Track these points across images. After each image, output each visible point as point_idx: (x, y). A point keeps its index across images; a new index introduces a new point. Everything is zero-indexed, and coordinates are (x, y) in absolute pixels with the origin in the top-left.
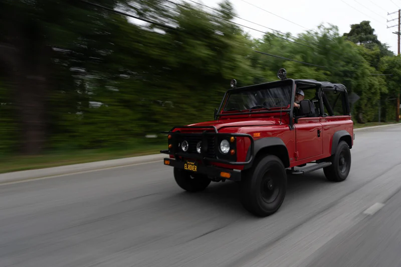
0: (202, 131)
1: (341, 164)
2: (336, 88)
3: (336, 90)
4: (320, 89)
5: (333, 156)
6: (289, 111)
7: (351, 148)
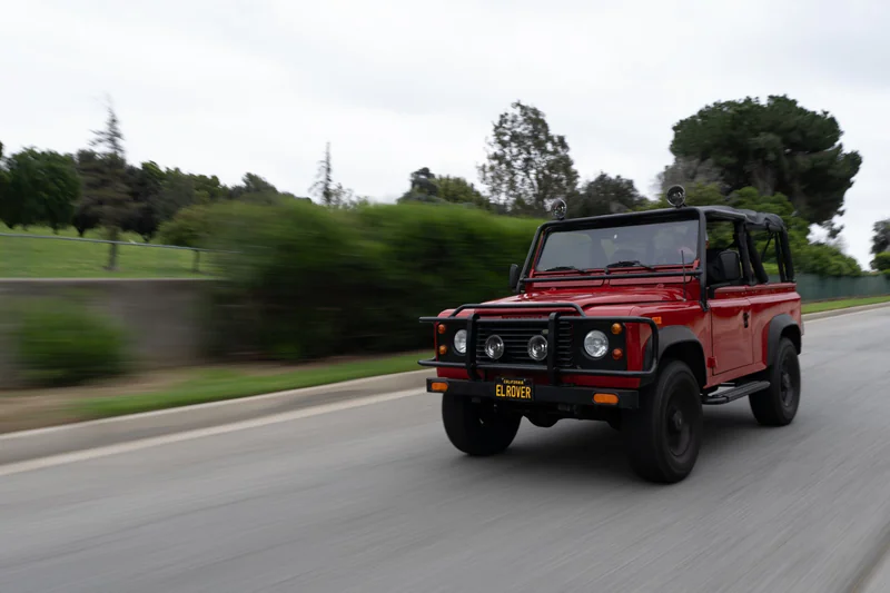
0: (548, 313)
1: (784, 388)
2: (768, 224)
3: (767, 228)
4: (742, 228)
5: (770, 368)
6: (699, 274)
7: (799, 352)
